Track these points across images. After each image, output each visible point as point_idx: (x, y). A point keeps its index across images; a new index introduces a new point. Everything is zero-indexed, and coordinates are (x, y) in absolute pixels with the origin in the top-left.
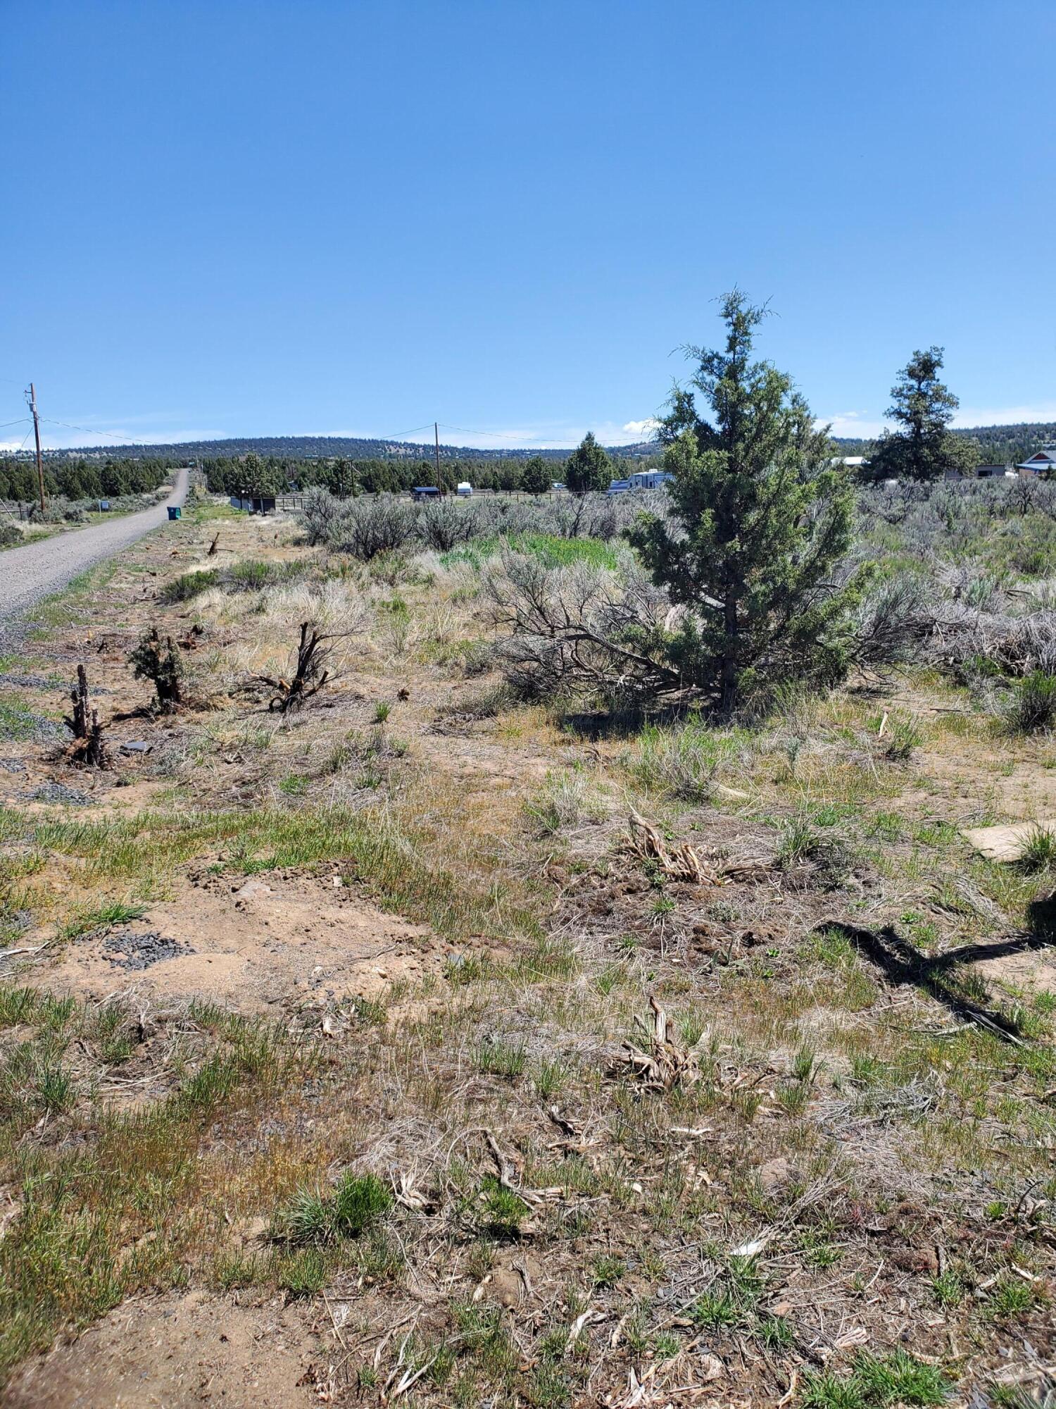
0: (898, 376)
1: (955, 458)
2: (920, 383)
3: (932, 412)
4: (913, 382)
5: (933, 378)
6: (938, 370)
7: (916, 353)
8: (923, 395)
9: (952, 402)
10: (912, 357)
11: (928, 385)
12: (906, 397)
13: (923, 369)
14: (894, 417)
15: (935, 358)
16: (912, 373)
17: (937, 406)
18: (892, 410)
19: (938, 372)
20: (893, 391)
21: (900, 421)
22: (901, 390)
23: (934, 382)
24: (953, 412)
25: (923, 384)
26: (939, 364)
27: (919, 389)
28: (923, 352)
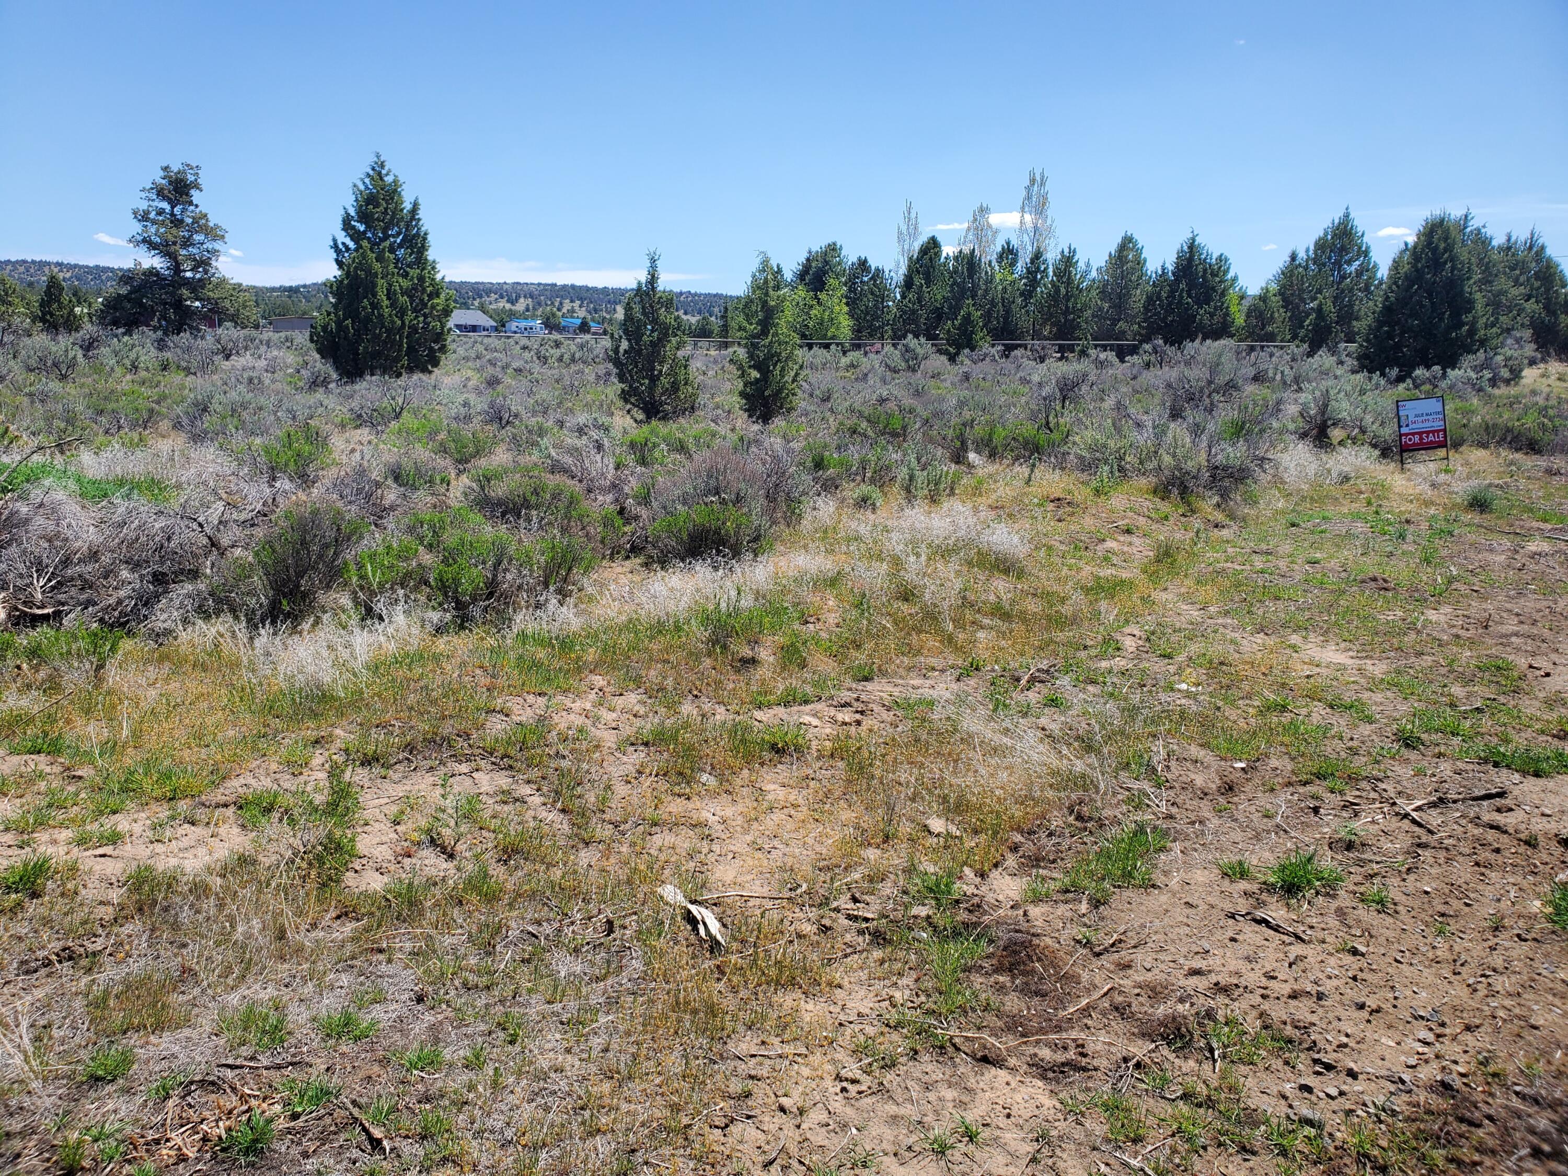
0: (143, 195)
1: (227, 304)
2: (173, 208)
3: (193, 245)
4: (165, 205)
5: (191, 203)
6: (192, 192)
7: (166, 169)
8: (177, 223)
9: (214, 234)
10: (162, 174)
11: (183, 211)
12: (154, 222)
13: (175, 190)
14: (144, 248)
15: (191, 178)
16: (160, 193)
17: (198, 237)
18: (140, 238)
19: (196, 196)
20: (135, 213)
21: (153, 252)
22: (146, 213)
23: (192, 208)
24: (217, 245)
25: (177, 210)
26: (197, 186)
27: (172, 214)
28: (175, 168)
